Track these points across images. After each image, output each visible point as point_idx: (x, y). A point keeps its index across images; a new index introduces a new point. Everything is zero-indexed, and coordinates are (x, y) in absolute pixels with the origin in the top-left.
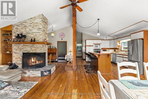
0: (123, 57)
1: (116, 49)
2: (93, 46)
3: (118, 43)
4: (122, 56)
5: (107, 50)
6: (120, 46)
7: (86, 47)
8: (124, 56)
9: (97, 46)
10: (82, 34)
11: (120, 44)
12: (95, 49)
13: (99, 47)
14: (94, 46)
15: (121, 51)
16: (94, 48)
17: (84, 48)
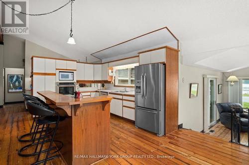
0: (122, 100)
1: (106, 82)
2: (55, 74)
3: (110, 71)
4: (120, 97)
5: (87, 84)
6: (114, 77)
7: (32, 76)
8: (125, 98)
9: (67, 76)
10: (24, 43)
11: (112, 72)
12: (60, 84)
13: (70, 78)
14: (57, 74)
15: (115, 86)
16: (58, 79)
17: (28, 80)
